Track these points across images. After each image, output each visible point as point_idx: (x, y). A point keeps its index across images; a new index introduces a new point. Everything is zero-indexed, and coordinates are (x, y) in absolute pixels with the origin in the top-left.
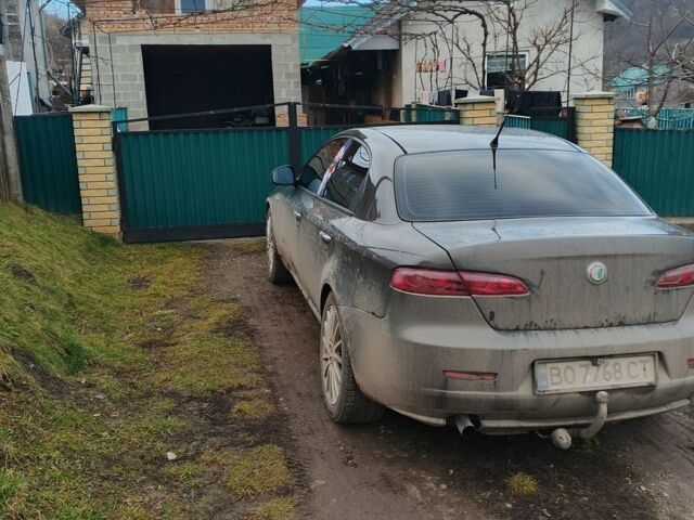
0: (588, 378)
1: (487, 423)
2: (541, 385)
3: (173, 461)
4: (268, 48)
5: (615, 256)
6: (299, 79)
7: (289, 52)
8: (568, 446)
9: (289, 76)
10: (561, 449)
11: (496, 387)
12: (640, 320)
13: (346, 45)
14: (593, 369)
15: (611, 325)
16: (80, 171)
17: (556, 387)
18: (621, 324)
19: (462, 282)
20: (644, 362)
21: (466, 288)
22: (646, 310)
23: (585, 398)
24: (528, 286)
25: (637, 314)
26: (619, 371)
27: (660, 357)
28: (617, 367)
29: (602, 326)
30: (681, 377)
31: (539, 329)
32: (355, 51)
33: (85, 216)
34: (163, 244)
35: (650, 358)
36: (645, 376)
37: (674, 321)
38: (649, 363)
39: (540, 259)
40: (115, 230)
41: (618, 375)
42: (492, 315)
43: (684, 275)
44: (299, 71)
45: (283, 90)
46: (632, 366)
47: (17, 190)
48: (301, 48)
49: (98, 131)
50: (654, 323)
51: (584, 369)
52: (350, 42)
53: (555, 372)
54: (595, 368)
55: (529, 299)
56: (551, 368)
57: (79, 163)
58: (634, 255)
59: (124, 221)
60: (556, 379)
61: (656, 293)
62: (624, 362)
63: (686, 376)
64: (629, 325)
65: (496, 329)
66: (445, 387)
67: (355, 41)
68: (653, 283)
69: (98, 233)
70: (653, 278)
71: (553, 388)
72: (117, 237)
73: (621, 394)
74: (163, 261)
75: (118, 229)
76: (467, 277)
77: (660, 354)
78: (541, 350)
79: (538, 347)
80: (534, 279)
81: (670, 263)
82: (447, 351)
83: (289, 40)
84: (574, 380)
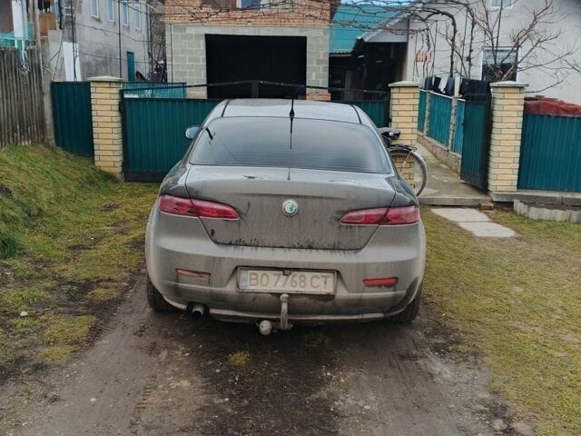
0: (279, 284)
1: (213, 311)
2: (242, 285)
3: (24, 317)
4: (304, 39)
5: (305, 197)
6: (328, 65)
7: (321, 42)
8: (267, 333)
9: (319, 62)
10: (263, 335)
11: (210, 284)
12: (326, 246)
13: (359, 38)
14: (284, 278)
15: (302, 247)
16: (94, 125)
17: (252, 288)
18: (310, 247)
19: (193, 207)
20: (326, 277)
21: (196, 211)
22: (332, 238)
23: (275, 298)
24: (239, 213)
25: (324, 241)
26: (303, 281)
27: (338, 274)
28: (303, 278)
29: (294, 247)
30: (358, 292)
31: (246, 245)
32: (368, 43)
33: (96, 158)
34: (150, 184)
35: (332, 275)
36: (326, 288)
37: (357, 250)
38: (331, 279)
39: (247, 194)
40: (117, 169)
41: (302, 284)
42: (213, 232)
43: (366, 216)
44: (327, 58)
45: (314, 74)
46: (315, 279)
47: (50, 136)
48: (330, 39)
49: (108, 96)
50: (339, 249)
51: (277, 277)
52: (363, 35)
53: (254, 276)
54: (285, 277)
55: (239, 223)
56: (252, 274)
57: (94, 119)
58: (321, 198)
59: (125, 165)
60: (254, 282)
61: (339, 227)
62: (309, 275)
63: (362, 292)
64: (317, 249)
65: (216, 242)
66: (177, 281)
67: (368, 35)
68: (338, 220)
69: (105, 172)
70: (338, 216)
71: (250, 288)
72: (118, 176)
73: (304, 299)
74: (140, 195)
75: (119, 170)
76: (198, 203)
77: (338, 272)
78: (242, 260)
79: (240, 257)
80: (242, 208)
81: (354, 206)
82: (179, 255)
83: (322, 33)
84: (267, 284)
